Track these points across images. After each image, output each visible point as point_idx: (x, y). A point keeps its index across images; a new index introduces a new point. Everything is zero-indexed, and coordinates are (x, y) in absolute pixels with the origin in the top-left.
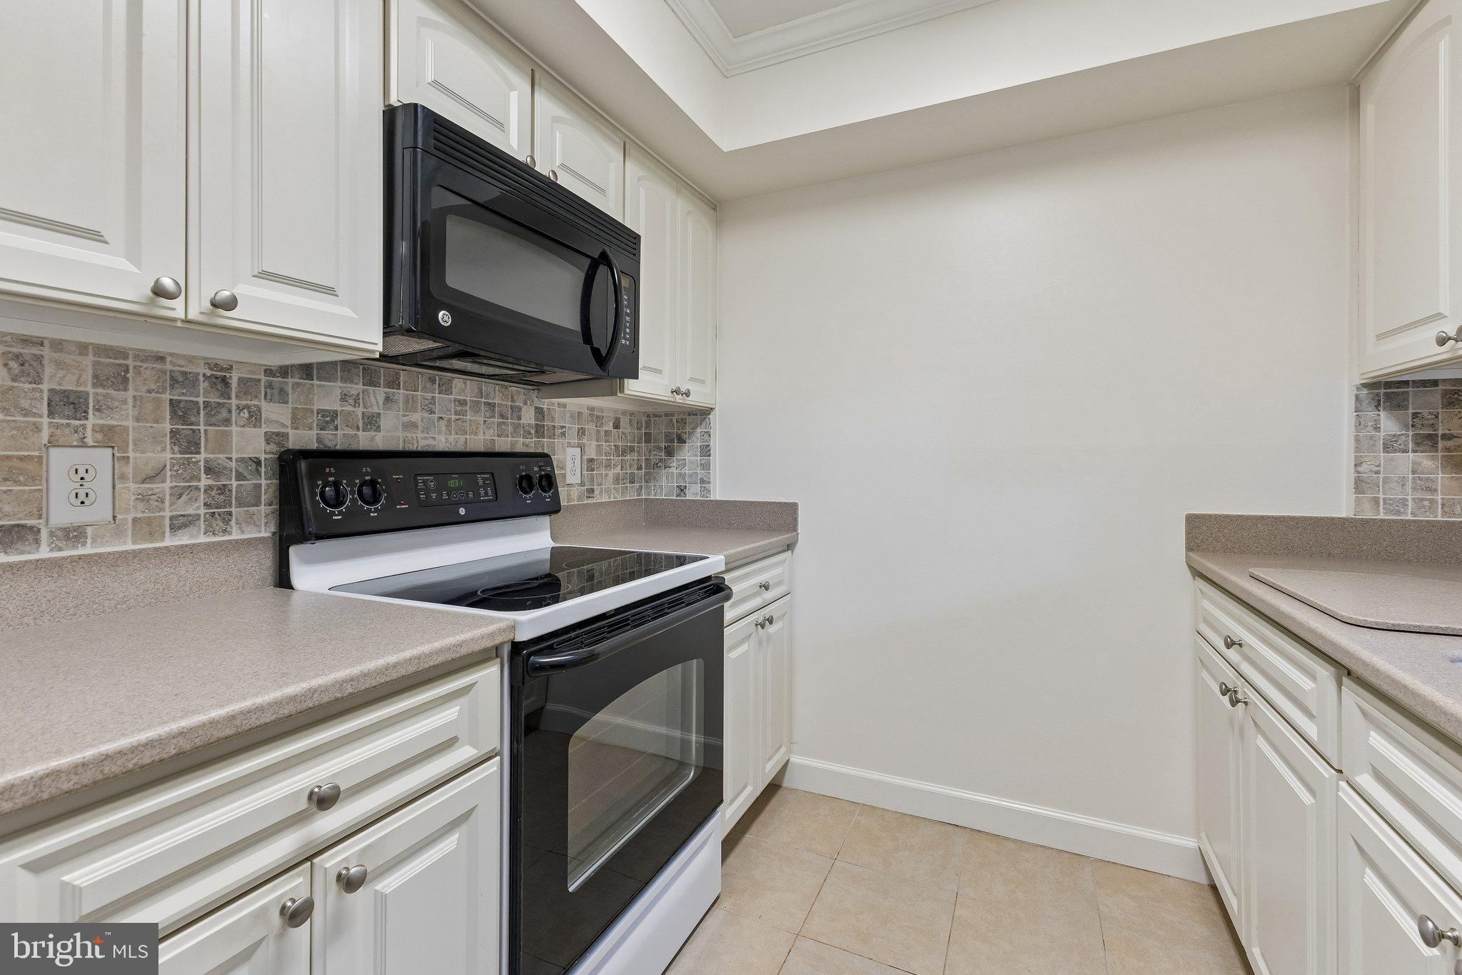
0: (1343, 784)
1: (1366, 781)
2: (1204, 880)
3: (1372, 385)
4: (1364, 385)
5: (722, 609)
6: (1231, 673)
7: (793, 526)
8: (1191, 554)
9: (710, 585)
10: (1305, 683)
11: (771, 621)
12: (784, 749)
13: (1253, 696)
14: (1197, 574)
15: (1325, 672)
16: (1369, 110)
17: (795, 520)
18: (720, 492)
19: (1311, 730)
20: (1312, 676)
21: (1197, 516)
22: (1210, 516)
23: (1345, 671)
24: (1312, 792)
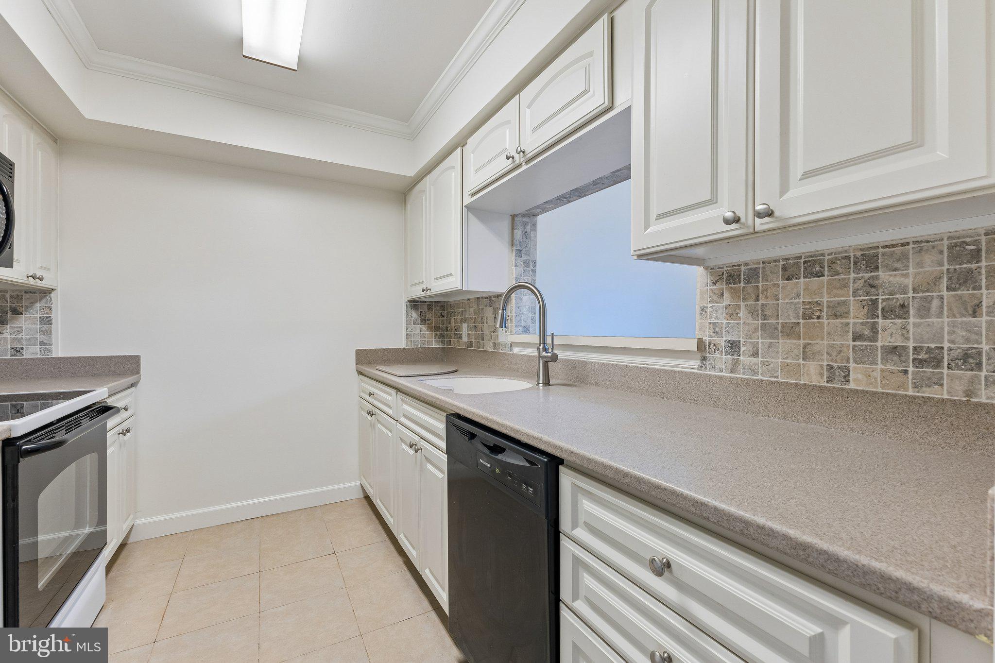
0: (398, 424)
1: (403, 420)
2: (362, 496)
3: (410, 301)
4: (408, 301)
5: (106, 423)
6: (371, 406)
7: (137, 371)
8: (357, 365)
9: (101, 407)
10: (389, 398)
11: (128, 431)
12: (132, 516)
13: (377, 411)
14: (360, 373)
15: (393, 392)
16: (408, 206)
17: (139, 366)
18: (60, 350)
19: (390, 412)
20: (390, 395)
21: (359, 350)
22: (364, 350)
23: (398, 390)
24: (391, 432)
